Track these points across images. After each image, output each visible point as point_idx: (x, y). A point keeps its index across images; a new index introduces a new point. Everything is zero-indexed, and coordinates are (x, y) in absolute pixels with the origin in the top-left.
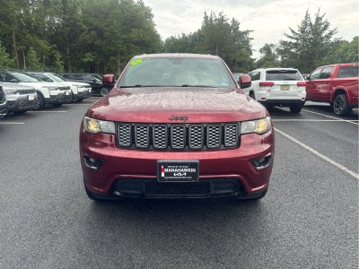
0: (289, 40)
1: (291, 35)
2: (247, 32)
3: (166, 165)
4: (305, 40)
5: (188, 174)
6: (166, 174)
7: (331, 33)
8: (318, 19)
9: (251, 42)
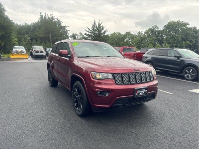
0: (88, 33)
1: (88, 31)
2: (65, 27)
3: (138, 90)
4: (94, 34)
5: (145, 92)
6: (138, 94)
7: (105, 32)
8: (99, 25)
9: (68, 32)
